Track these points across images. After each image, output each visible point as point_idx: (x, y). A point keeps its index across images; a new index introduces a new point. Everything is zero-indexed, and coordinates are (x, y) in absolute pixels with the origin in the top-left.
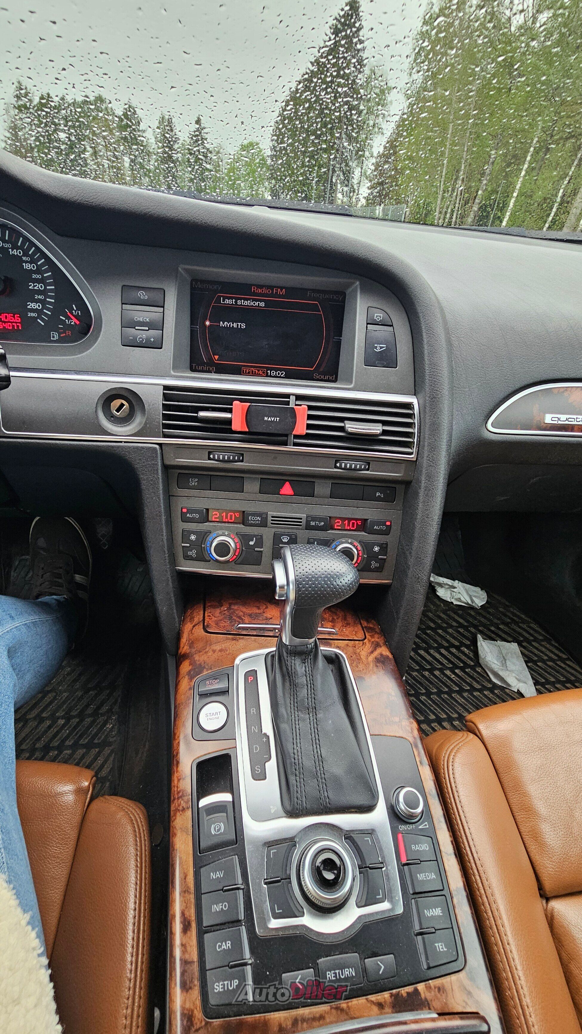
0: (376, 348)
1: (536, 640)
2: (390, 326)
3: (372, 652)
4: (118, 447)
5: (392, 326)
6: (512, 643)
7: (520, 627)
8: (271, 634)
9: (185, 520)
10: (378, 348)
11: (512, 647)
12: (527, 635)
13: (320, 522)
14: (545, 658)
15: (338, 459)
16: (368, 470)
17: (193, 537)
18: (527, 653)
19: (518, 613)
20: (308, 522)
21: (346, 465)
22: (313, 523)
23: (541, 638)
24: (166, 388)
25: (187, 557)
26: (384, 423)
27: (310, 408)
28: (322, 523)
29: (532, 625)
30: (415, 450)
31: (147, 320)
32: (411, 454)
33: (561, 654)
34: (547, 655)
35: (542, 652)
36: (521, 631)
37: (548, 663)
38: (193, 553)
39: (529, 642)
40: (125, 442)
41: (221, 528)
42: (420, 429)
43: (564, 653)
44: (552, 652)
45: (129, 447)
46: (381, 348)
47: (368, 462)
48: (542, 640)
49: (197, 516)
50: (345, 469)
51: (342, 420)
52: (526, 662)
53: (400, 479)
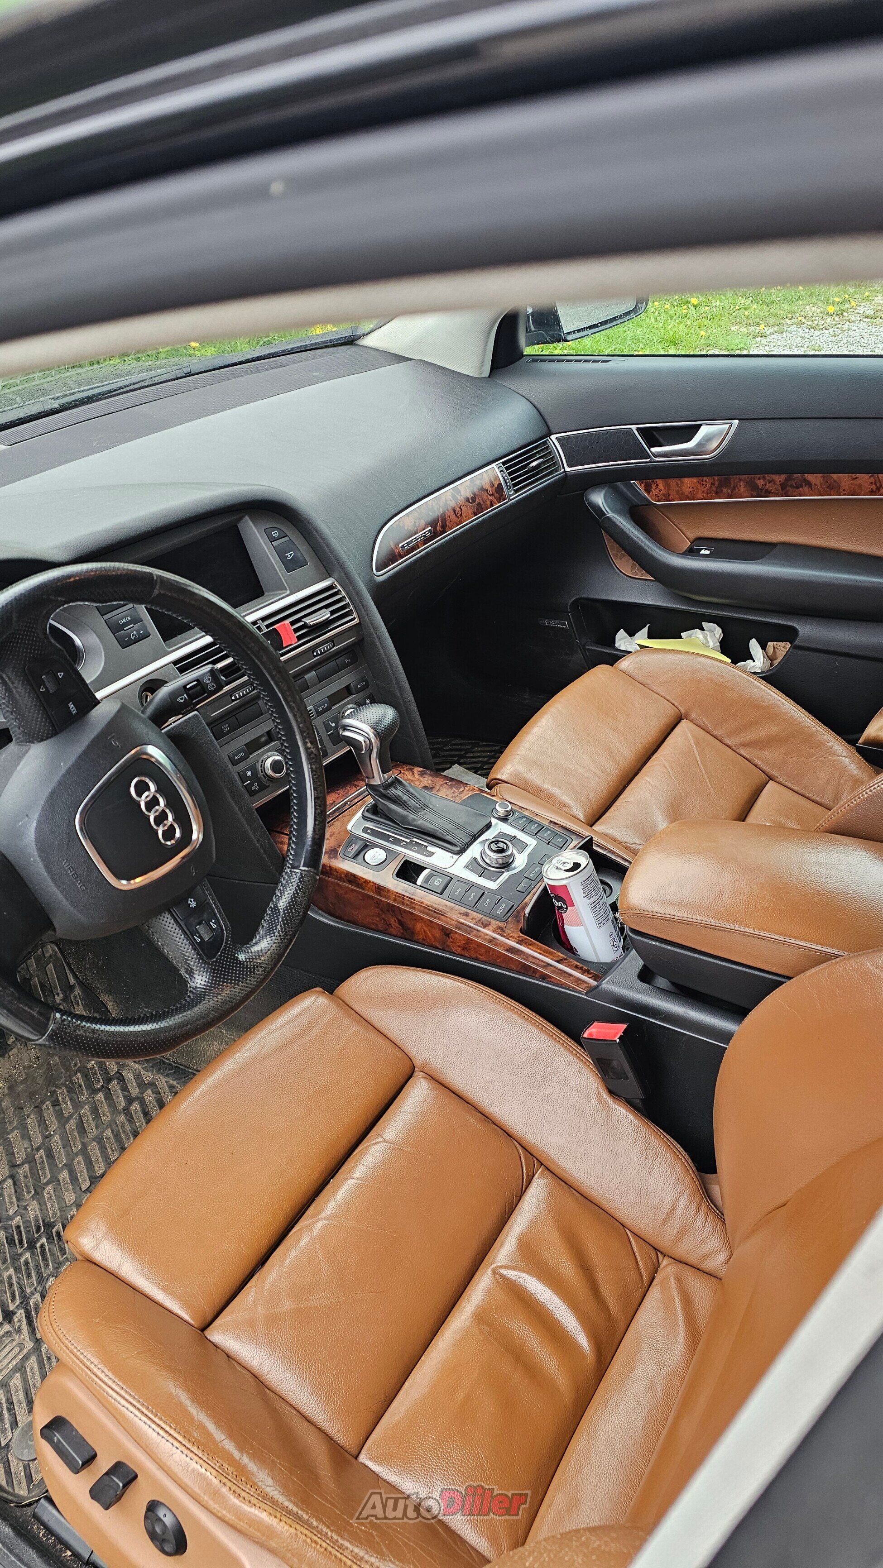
0: (287, 556)
1: (467, 751)
2: (285, 536)
3: (413, 774)
4: (173, 729)
5: (287, 536)
6: (453, 766)
7: (446, 750)
8: (347, 807)
9: (235, 763)
10: (289, 556)
11: (455, 769)
12: (457, 753)
13: (324, 705)
14: (486, 759)
15: (313, 649)
16: (334, 646)
17: (249, 773)
18: (469, 766)
19: (435, 740)
20: (317, 710)
21: (321, 651)
22: (320, 709)
23: (470, 747)
24: (175, 663)
25: (252, 793)
26: (326, 607)
27: (292, 623)
28: (326, 705)
29: (453, 742)
30: (355, 615)
31: (129, 618)
32: (354, 619)
33: (494, 748)
34: (484, 757)
35: (479, 757)
36: (451, 753)
37: (490, 761)
38: (255, 787)
39: (463, 757)
40: (173, 723)
41: (264, 753)
42: (350, 599)
43: (496, 746)
44: (487, 751)
45: (180, 724)
46: (291, 555)
47: (331, 640)
48: (472, 748)
49: (242, 754)
50: (322, 653)
51: (299, 620)
52: (476, 773)
53: (356, 641)
